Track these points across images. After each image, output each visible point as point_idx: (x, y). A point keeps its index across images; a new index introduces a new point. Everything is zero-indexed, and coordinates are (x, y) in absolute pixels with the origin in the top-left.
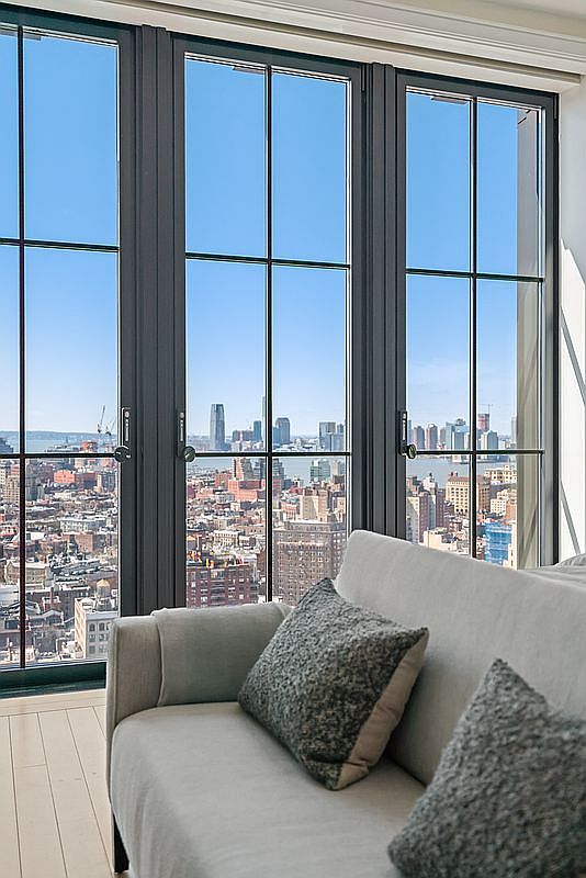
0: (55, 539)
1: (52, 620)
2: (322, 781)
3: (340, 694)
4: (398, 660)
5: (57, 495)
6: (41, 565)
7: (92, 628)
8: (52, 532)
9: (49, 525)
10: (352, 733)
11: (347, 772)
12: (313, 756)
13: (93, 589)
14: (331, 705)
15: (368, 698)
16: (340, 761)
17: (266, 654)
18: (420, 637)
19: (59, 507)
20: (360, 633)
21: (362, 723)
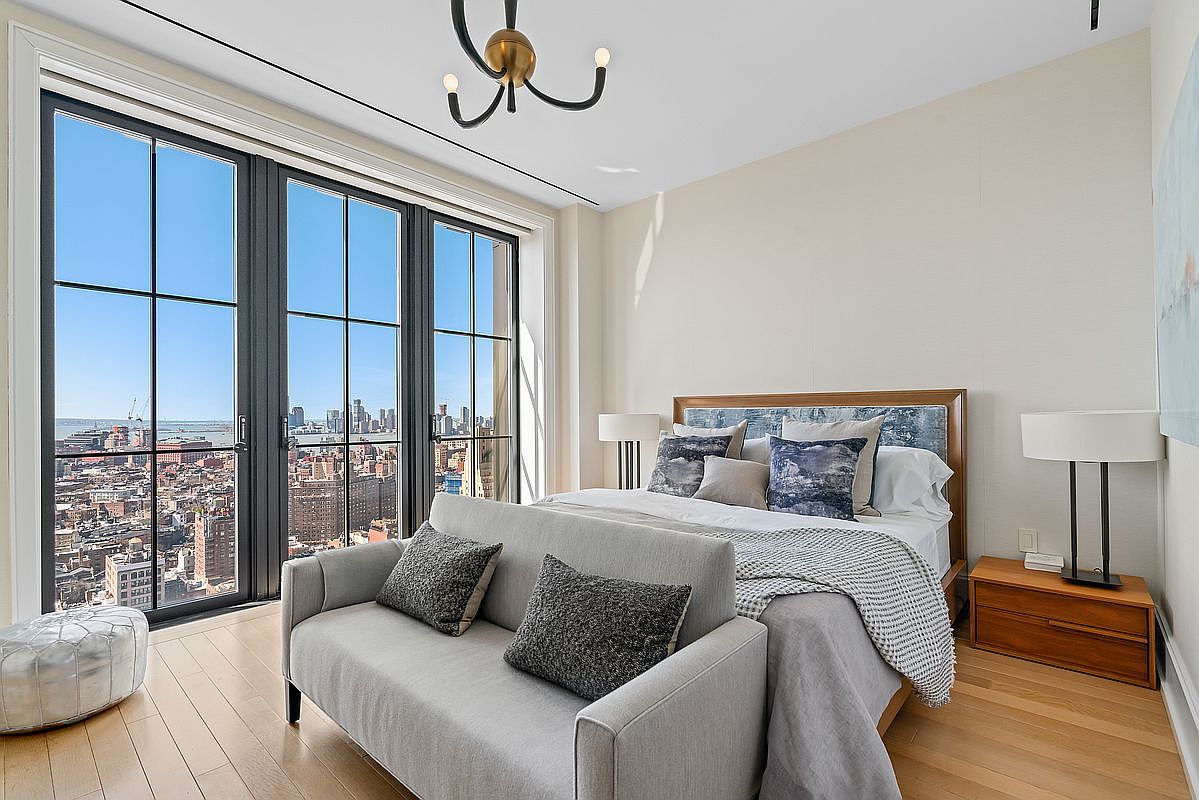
0: (83, 507)
1: (80, 576)
2: (449, 633)
3: (456, 584)
4: (486, 563)
5: (85, 472)
6: (68, 531)
7: (124, 577)
8: (80, 503)
9: (76, 497)
10: (463, 605)
11: (462, 625)
12: (442, 621)
13: (125, 546)
14: (451, 591)
15: (471, 584)
16: (458, 621)
17: (398, 568)
18: (499, 548)
19: (87, 481)
20: (462, 551)
21: (468, 598)
